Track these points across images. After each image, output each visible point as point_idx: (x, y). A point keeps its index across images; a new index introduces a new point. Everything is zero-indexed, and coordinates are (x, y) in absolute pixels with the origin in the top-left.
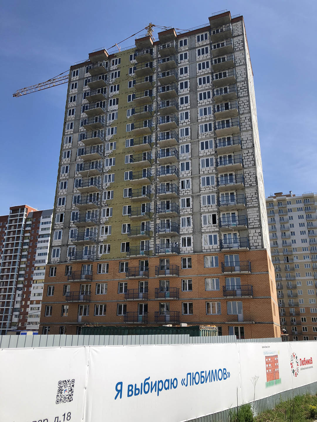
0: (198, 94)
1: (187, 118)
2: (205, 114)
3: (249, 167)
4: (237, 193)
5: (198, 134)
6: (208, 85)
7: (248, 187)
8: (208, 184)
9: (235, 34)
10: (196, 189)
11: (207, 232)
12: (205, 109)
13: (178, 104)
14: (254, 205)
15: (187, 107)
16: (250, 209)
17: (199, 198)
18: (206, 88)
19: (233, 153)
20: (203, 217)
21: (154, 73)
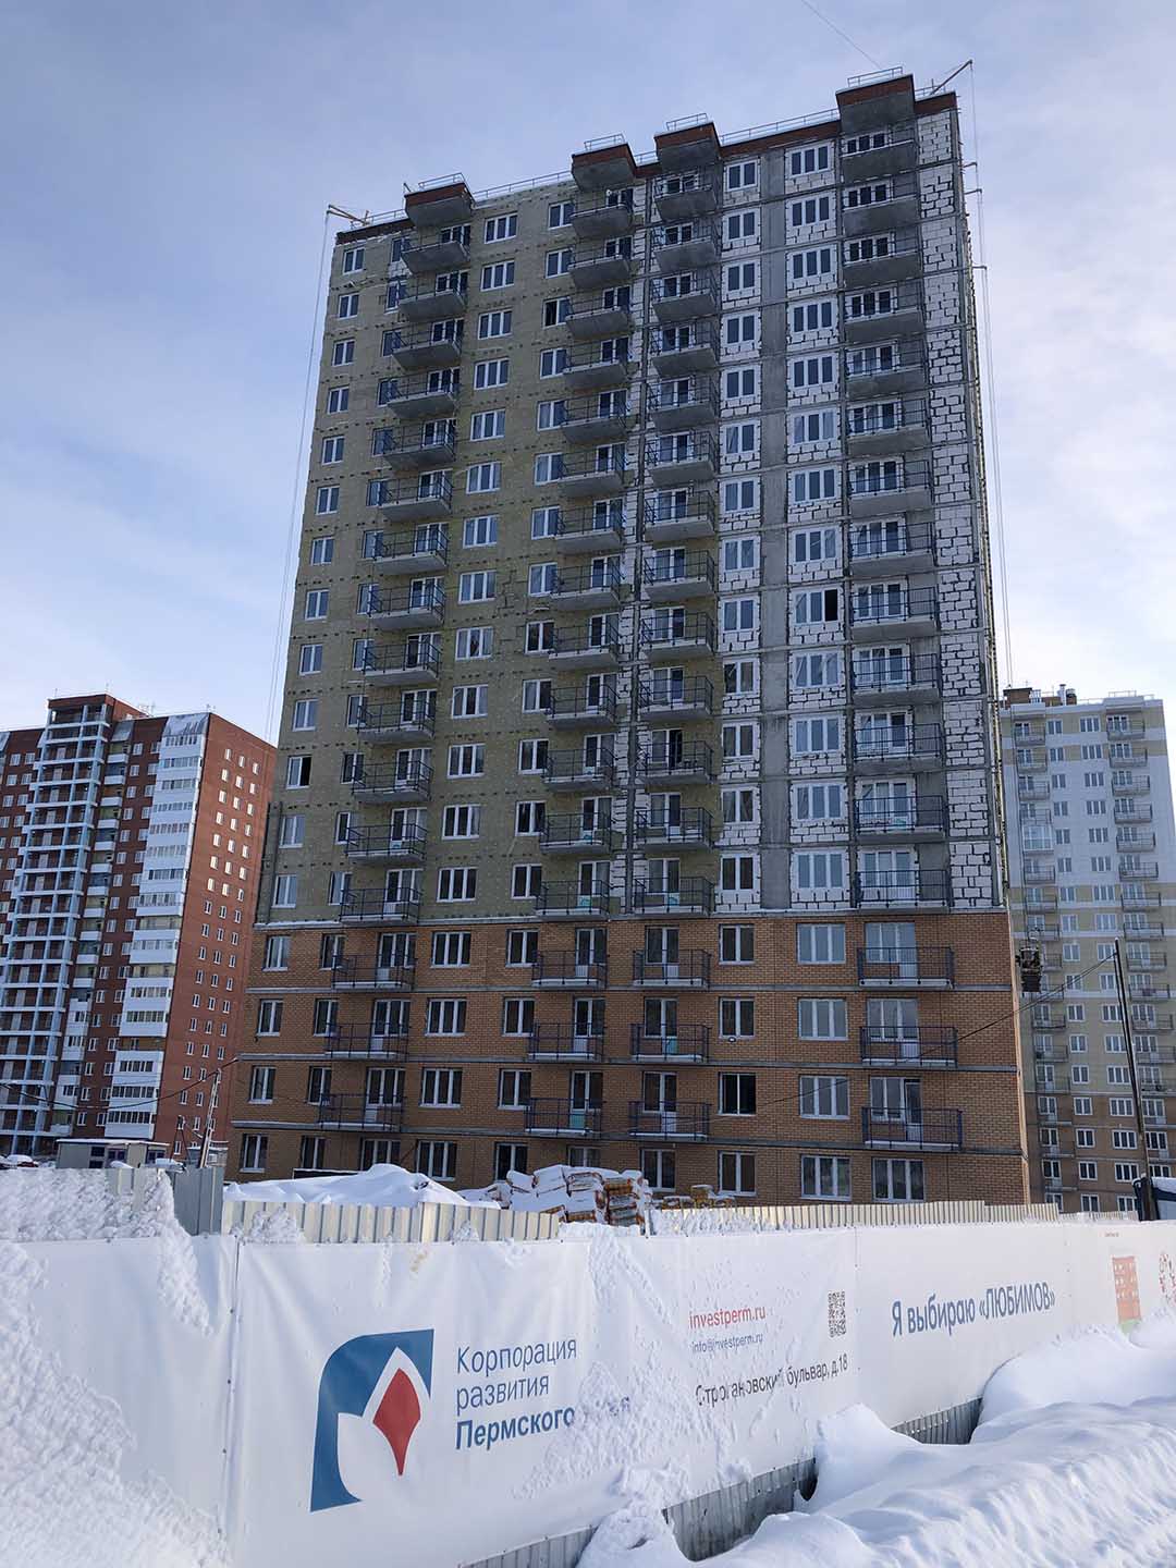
0: (791, 363)
1: (748, 445)
2: (814, 436)
3: (957, 631)
4: (914, 717)
5: (787, 505)
6: (825, 336)
7: (952, 699)
8: (817, 679)
9: (926, 156)
10: (775, 696)
11: (809, 846)
12: (814, 419)
13: (719, 396)
14: (972, 761)
15: (752, 410)
16: (957, 775)
17: (784, 726)
18: (819, 344)
19: (907, 578)
20: (796, 791)
21: (634, 278)
